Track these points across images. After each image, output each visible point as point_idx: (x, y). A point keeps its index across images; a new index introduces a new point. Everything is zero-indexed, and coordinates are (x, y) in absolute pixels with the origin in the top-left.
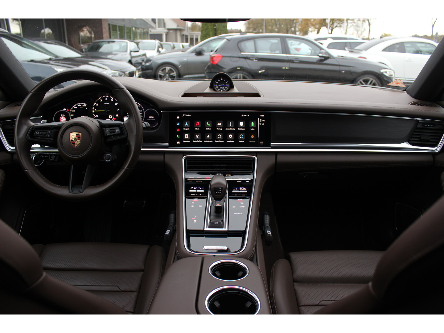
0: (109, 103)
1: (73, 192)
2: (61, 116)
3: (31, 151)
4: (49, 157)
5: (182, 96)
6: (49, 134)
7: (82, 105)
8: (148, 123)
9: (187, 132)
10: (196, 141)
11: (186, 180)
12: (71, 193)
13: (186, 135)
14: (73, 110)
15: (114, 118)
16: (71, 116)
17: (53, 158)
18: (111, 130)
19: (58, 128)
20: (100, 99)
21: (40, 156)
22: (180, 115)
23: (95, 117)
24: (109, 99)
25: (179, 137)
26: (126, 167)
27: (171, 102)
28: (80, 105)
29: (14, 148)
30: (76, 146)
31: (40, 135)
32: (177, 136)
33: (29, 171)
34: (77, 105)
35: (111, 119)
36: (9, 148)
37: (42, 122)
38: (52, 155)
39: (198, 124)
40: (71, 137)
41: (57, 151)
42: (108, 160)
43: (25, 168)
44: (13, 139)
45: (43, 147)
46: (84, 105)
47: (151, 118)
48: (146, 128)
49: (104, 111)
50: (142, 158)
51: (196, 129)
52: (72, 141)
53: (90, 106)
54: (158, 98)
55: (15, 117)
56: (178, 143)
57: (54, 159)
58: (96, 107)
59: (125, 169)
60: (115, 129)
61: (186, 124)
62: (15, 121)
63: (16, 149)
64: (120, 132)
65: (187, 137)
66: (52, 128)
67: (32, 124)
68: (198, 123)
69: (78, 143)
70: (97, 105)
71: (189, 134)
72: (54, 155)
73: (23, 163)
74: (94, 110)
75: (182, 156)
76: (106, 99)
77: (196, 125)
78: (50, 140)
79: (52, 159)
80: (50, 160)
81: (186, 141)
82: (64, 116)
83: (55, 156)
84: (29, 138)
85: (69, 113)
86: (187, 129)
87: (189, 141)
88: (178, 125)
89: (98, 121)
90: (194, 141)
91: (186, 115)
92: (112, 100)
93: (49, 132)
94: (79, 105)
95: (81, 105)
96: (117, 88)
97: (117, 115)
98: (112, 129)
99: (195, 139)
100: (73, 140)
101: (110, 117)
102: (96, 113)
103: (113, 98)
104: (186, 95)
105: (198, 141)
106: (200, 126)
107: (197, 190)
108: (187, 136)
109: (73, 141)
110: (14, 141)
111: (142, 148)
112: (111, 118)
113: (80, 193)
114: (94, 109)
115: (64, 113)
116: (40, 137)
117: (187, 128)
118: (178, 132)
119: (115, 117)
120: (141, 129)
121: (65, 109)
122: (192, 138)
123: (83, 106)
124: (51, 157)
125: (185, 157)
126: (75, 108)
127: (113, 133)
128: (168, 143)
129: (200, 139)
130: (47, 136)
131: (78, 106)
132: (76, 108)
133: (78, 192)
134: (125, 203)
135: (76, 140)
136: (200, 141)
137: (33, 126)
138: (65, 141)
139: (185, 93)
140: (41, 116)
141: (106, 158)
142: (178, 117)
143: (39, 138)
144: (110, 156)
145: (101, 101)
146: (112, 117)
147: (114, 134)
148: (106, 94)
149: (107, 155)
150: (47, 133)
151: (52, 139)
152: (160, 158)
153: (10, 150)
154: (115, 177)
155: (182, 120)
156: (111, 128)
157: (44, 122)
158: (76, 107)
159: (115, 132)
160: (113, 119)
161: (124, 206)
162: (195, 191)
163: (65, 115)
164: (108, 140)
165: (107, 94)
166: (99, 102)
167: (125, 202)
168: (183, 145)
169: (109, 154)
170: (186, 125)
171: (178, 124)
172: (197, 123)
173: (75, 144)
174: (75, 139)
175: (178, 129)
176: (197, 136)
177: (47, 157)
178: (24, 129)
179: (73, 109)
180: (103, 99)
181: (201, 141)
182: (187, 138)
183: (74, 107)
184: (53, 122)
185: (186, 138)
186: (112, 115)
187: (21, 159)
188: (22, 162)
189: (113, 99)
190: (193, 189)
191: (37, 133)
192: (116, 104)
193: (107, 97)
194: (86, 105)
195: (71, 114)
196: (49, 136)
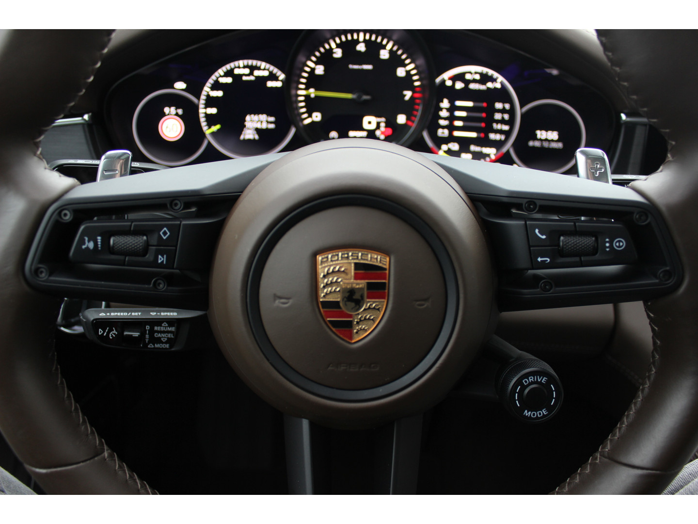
0: (369, 67)
2: (164, 115)
4: (142, 336)
6: (162, 247)
7: (252, 68)
14: (213, 88)
15: (386, 127)
16: (207, 116)
17: (164, 337)
20: (332, 46)
21: (100, 332)
23: (309, 120)
24: (373, 48)
28: (244, 67)
34: (232, 70)
35: (372, 133)
46: (259, 68)
47: (546, 140)
49: (349, 96)
52: (326, 304)
57: (169, 341)
58: (313, 81)
66: (179, 207)
67: (55, 183)
69: (369, 320)
70: (320, 70)
74: (304, 92)
76: (361, 47)
79: (158, 341)
80: (151, 346)
82: (177, 114)
83: (173, 329)
85: (196, 101)
92: (384, 54)
93: (166, 233)
94: (239, 67)
95: (247, 71)
97: (402, 119)
100: (337, 298)
101: (370, 122)
102: (311, 106)
103: (389, 46)
109: (335, 304)
112: (373, 126)
114: (306, 89)
115: (175, 100)
119: (391, 123)
121: (180, 85)
123: (257, 73)
124: (152, 332)
126: (223, 80)
130: (149, 257)
131: (237, 71)
132: (229, 80)
137: (62, 202)
140: (86, 117)
145: (338, 53)
146: (378, 124)
149: (532, 383)
150: (154, 241)
158: (226, 75)
160: (378, 133)
163: (180, 111)
166: (326, 59)
173: (349, 325)
174: (352, 292)
177: (136, 334)
179: (216, 86)
180: (347, 47)
183: (221, 76)
186: (377, 116)
189: (391, 51)
191: (91, 245)
192: (401, 72)
193: (365, 41)
194: (268, 70)
195: (206, 108)
196: (161, 259)
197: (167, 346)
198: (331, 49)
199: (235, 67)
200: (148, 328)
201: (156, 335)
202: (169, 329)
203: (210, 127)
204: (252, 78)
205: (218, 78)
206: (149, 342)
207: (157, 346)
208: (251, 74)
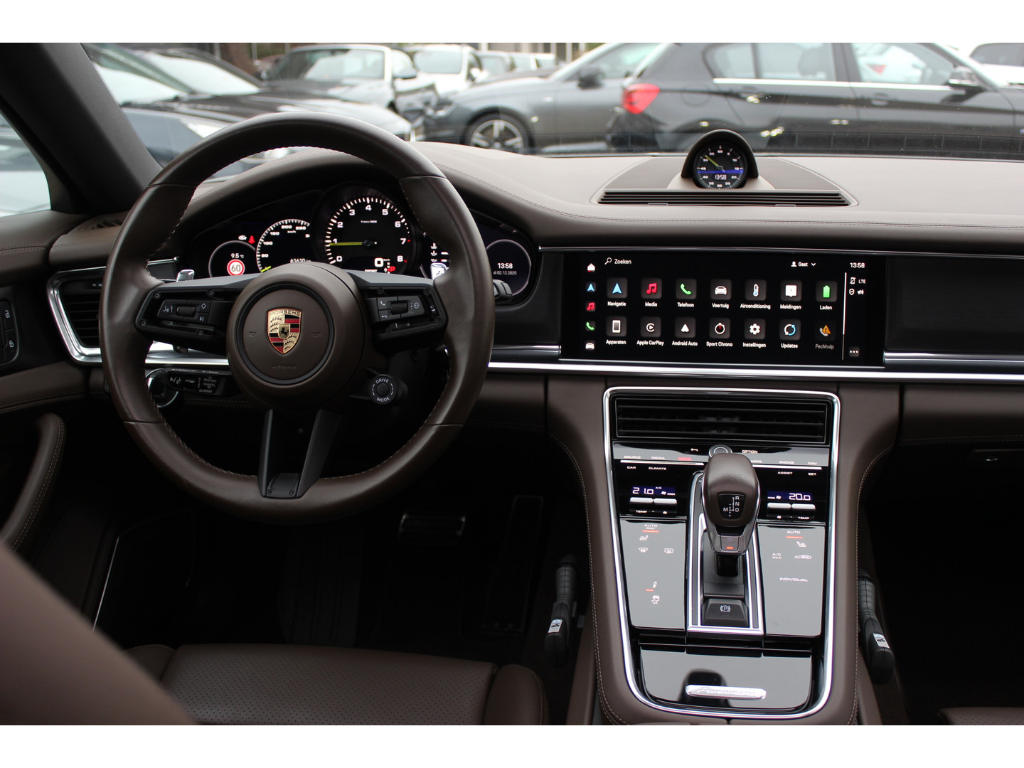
0: (376, 222)
1: (272, 495)
2: (231, 259)
3: (147, 361)
4: (196, 384)
5: (600, 203)
6: (202, 313)
7: (294, 225)
8: (506, 285)
9: (617, 313)
10: (646, 343)
11: (616, 464)
12: (266, 497)
13: (616, 322)
14: (266, 240)
15: (391, 265)
16: (262, 259)
17: (209, 386)
18: (393, 303)
19: (230, 294)
20: (349, 207)
21: (171, 379)
22: (597, 259)
23: (334, 261)
24: (377, 208)
25: (592, 329)
26: (440, 420)
27: (572, 218)
28: (288, 224)
29: (97, 351)
30: (285, 351)
31: (176, 316)
32: (588, 324)
33: (140, 424)
34: (280, 226)
35: (381, 270)
36: (79, 351)
37: (179, 275)
38: (206, 376)
39: (654, 290)
40: (270, 324)
41: (225, 362)
42: (382, 396)
43: (130, 417)
44: (96, 324)
45: (182, 350)
46: (299, 225)
47: (505, 269)
48: (501, 300)
49: (360, 243)
50: (490, 390)
51: (647, 304)
52: (272, 335)
53: (318, 229)
54: (532, 206)
55: (104, 260)
56: (590, 346)
57: (212, 388)
58: (336, 233)
59: (436, 427)
60: (406, 302)
61: (617, 289)
62: (103, 272)
63: (103, 355)
64: (422, 311)
65: (616, 329)
66: (212, 293)
67: (154, 281)
68: (655, 285)
69: (291, 342)
70: (340, 225)
71: (625, 319)
72: (214, 377)
73: (122, 401)
74: (330, 241)
75: (604, 387)
76: (369, 208)
77: (649, 291)
78: (205, 332)
79: (206, 388)
80: (201, 391)
81: (615, 342)
82: (240, 258)
83: (215, 381)
84: (144, 324)
85: (254, 249)
86: (618, 304)
87: (624, 342)
88: (591, 292)
89: (354, 277)
90: (639, 343)
91: (618, 262)
92: (385, 212)
93: (204, 306)
94: (285, 224)
95: (290, 227)
96: (416, 172)
97: (400, 259)
98: (398, 302)
99: (643, 335)
101: (379, 262)
102: (336, 251)
103: (388, 206)
104: (611, 198)
105: (653, 343)
106: (659, 296)
107: (653, 497)
108: (617, 325)
109: (276, 335)
110: (98, 330)
111: (492, 361)
112: (381, 265)
113: (295, 498)
114: (332, 239)
115: (240, 248)
116: (174, 321)
117: (619, 300)
118: (590, 313)
119: (394, 262)
120: (490, 301)
121: (243, 238)
122: (633, 331)
123: (297, 228)
124: (202, 382)
125: (610, 392)
126: (273, 234)
127: (400, 312)
128: (557, 347)
129: (658, 335)
130: (196, 318)
131: (283, 227)
132: (278, 233)
133: (286, 494)
134: (405, 520)
135: (286, 334)
136: (657, 342)
137: (156, 289)
138: (251, 335)
139: (607, 193)
140: (175, 259)
141: (375, 391)
142: (591, 268)
143: (171, 324)
144: (388, 385)
145: (353, 213)
146: (385, 263)
147: (404, 315)
148: (369, 194)
149: (381, 383)
150: (198, 310)
151: (211, 329)
152: (533, 391)
153: (81, 359)
154: (404, 452)
155: (605, 276)
156: (394, 299)
157: (186, 277)
158: (275, 230)
159: (406, 310)
160: (386, 270)
161: (401, 530)
162: (649, 500)
163: (242, 256)
164: (384, 335)
165: (371, 191)
166: (345, 217)
167: (404, 517)
168: (604, 353)
169: (387, 378)
170: (617, 293)
171: (591, 288)
172: (651, 285)
173: (282, 344)
174: (283, 329)
175: (590, 304)
176: (650, 327)
177: (192, 382)
178: (130, 296)
179: (268, 238)
180: (360, 208)
181: (661, 343)
182: (619, 331)
183: (272, 231)
184: (209, 277)
185: (614, 331)
186: (383, 258)
187: (116, 387)
188: (120, 397)
189: (389, 210)
190: (641, 495)
191: (168, 310)
192: (398, 224)
193: (371, 203)
194: (306, 226)
195: (260, 254)
196: (201, 319)
197: (211, 391)
198: (348, 210)
199: (282, 224)
200: (200, 379)
201: (204, 384)
202: (213, 381)
203: (263, 268)
204: (295, 232)
205: (269, 232)
206: (200, 388)
207: (204, 391)
208: (294, 229)
